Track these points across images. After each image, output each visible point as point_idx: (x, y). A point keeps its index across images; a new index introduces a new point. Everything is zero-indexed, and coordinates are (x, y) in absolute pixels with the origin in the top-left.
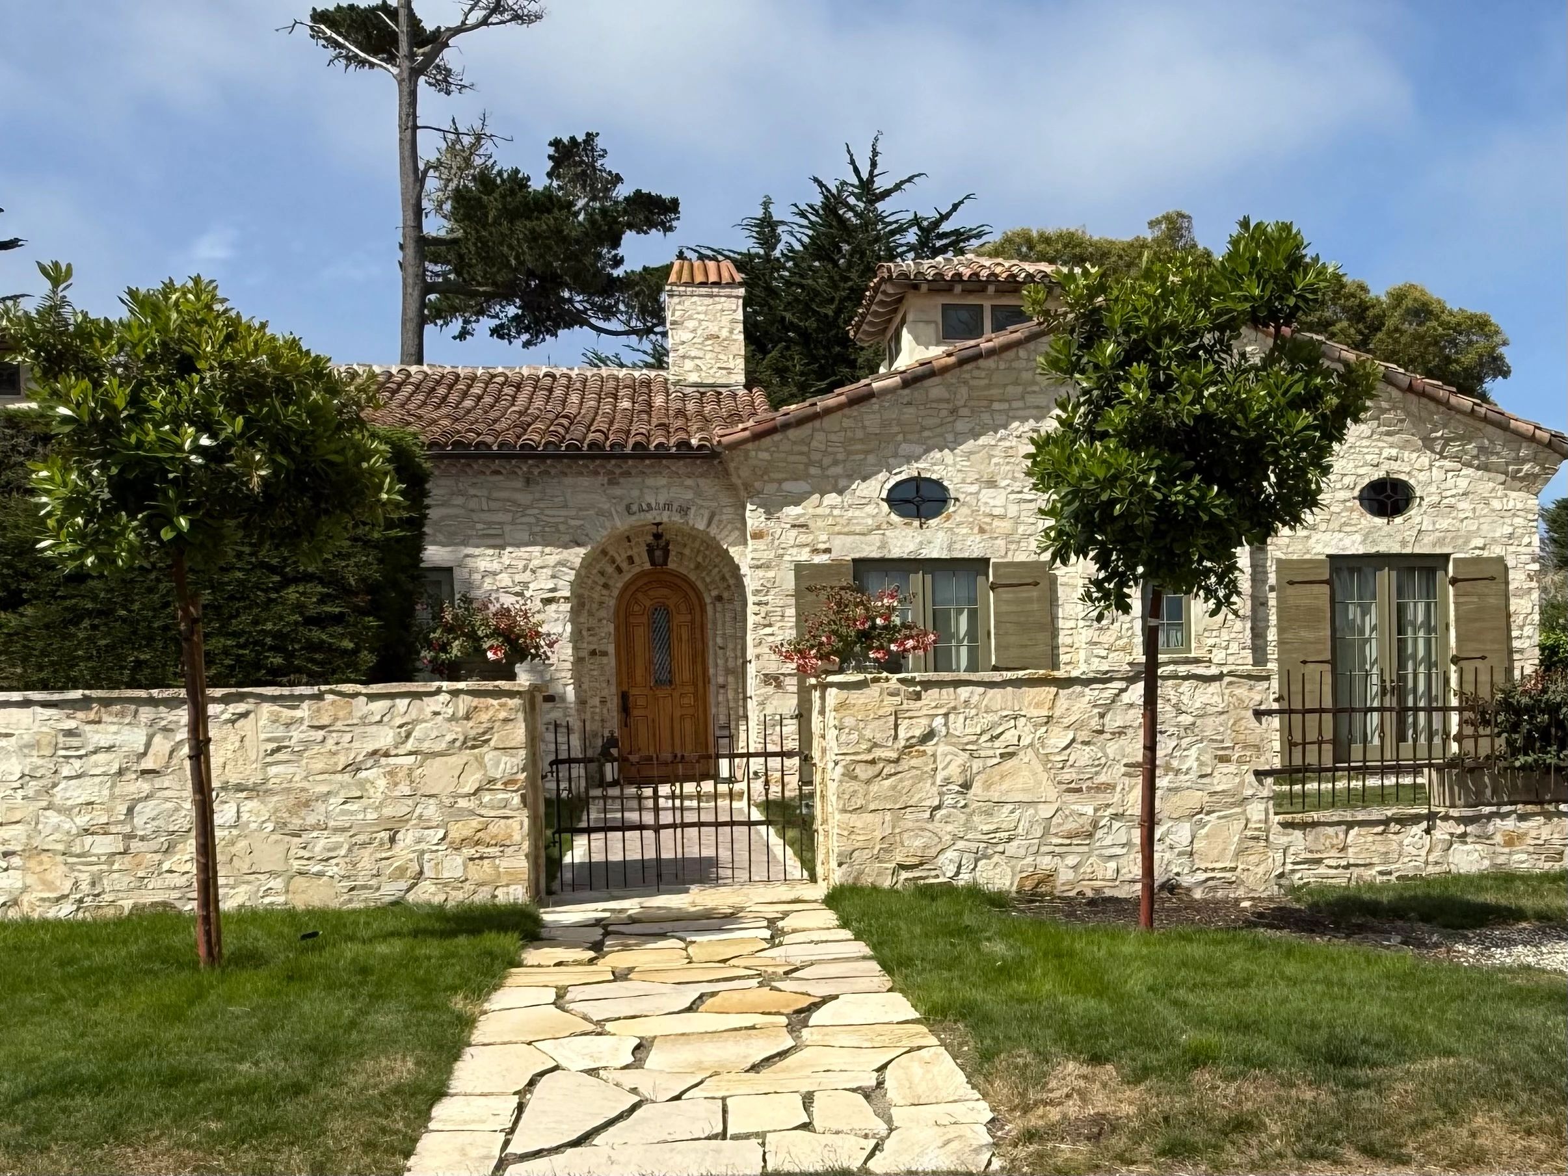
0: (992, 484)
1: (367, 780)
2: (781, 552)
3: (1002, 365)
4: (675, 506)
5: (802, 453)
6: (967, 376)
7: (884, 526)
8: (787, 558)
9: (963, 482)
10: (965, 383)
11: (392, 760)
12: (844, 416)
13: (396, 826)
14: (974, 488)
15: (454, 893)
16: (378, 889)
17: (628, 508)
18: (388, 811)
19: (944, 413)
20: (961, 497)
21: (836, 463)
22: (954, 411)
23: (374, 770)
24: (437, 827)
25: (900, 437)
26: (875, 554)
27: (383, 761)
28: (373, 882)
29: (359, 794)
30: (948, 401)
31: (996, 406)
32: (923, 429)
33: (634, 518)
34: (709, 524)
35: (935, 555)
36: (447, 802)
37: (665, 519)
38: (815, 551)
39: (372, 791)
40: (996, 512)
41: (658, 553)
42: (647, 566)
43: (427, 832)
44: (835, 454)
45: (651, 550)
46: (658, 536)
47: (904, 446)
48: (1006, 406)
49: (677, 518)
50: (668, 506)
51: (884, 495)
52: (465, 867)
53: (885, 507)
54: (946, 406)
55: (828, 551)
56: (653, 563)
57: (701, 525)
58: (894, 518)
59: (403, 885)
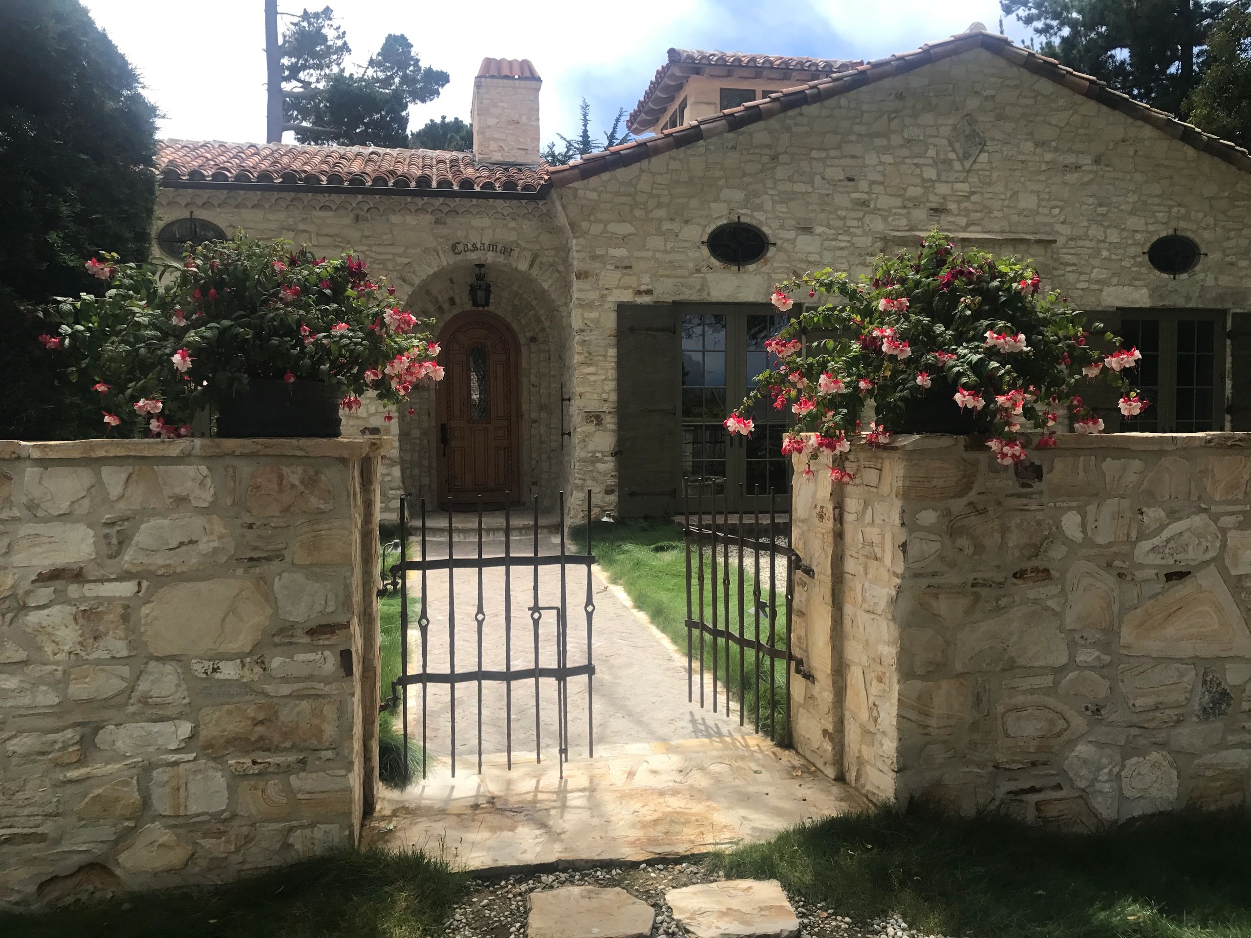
0: (807, 230)
1: (41, 629)
2: (605, 292)
3: (824, 113)
4: (499, 247)
5: (629, 195)
6: (790, 122)
7: (704, 269)
8: (609, 299)
9: (782, 227)
10: (788, 129)
11: (91, 590)
12: (671, 158)
13: (94, 718)
14: (791, 234)
15: (207, 843)
16: (57, 841)
17: (454, 247)
18: (78, 690)
19: (765, 159)
20: (779, 242)
21: (659, 206)
22: (774, 158)
23: (55, 610)
24: (180, 716)
25: (722, 182)
26: (695, 297)
27: (73, 590)
28: (47, 828)
29: (22, 655)
30: (769, 147)
31: (814, 154)
32: (745, 174)
33: (459, 257)
34: (531, 266)
35: (751, 299)
36: (198, 668)
37: (490, 260)
38: (639, 293)
39: (49, 649)
40: (812, 258)
41: (480, 294)
42: (468, 307)
43: (157, 727)
44: (658, 196)
45: (473, 291)
46: (480, 277)
47: (725, 190)
48: (823, 154)
49: (501, 259)
50: (492, 247)
51: (705, 238)
52: (232, 790)
53: (705, 251)
54: (767, 151)
55: (649, 292)
56: (475, 304)
57: (523, 266)
58: (714, 262)
59: (107, 832)
